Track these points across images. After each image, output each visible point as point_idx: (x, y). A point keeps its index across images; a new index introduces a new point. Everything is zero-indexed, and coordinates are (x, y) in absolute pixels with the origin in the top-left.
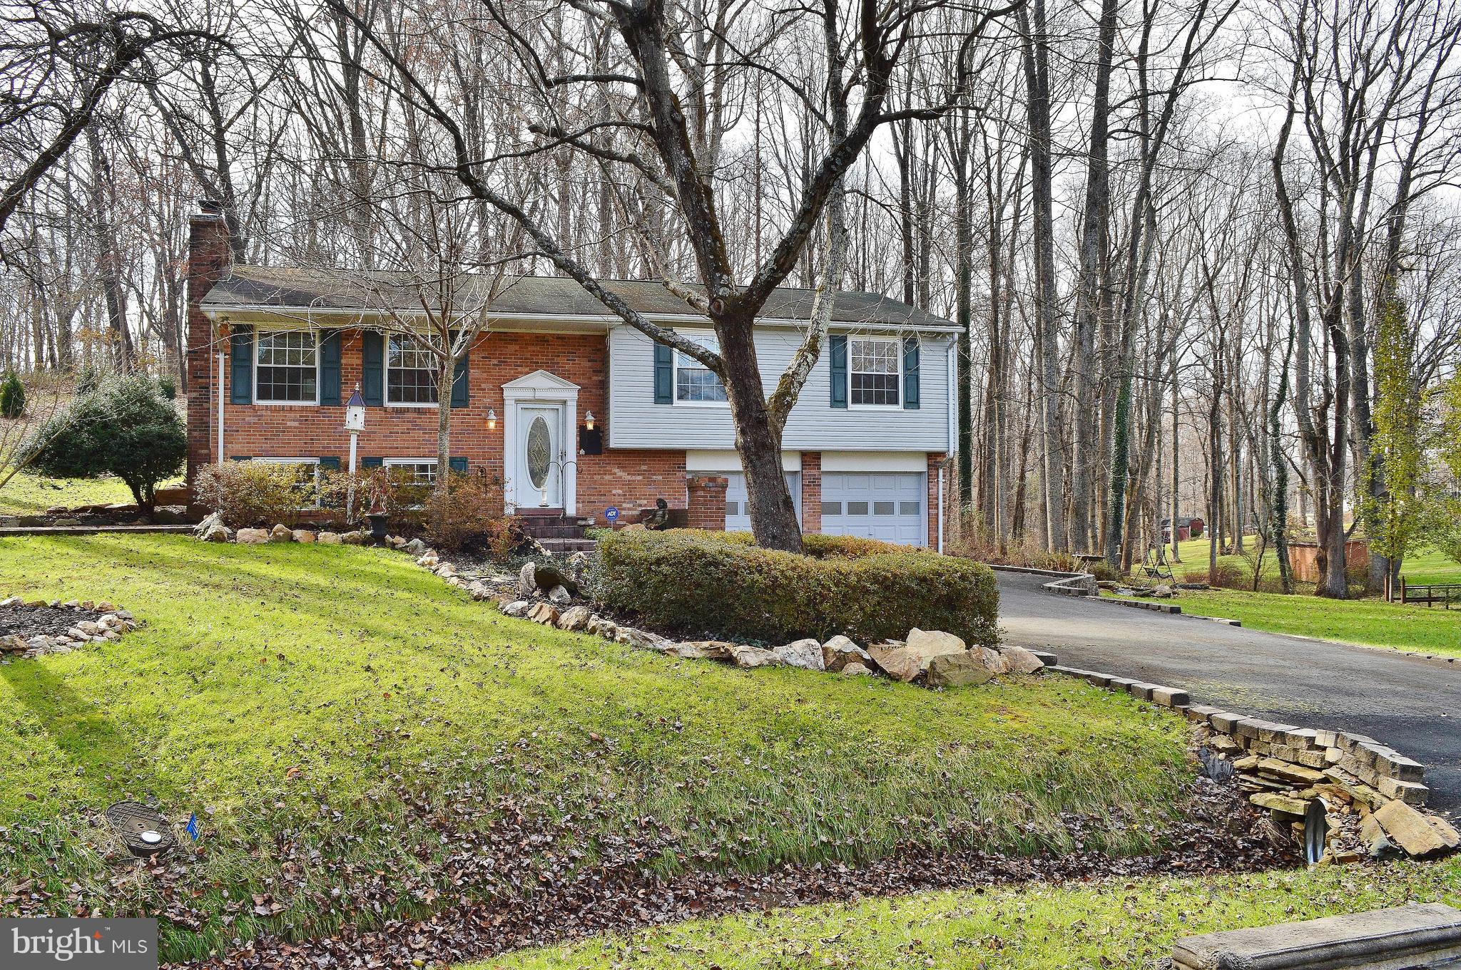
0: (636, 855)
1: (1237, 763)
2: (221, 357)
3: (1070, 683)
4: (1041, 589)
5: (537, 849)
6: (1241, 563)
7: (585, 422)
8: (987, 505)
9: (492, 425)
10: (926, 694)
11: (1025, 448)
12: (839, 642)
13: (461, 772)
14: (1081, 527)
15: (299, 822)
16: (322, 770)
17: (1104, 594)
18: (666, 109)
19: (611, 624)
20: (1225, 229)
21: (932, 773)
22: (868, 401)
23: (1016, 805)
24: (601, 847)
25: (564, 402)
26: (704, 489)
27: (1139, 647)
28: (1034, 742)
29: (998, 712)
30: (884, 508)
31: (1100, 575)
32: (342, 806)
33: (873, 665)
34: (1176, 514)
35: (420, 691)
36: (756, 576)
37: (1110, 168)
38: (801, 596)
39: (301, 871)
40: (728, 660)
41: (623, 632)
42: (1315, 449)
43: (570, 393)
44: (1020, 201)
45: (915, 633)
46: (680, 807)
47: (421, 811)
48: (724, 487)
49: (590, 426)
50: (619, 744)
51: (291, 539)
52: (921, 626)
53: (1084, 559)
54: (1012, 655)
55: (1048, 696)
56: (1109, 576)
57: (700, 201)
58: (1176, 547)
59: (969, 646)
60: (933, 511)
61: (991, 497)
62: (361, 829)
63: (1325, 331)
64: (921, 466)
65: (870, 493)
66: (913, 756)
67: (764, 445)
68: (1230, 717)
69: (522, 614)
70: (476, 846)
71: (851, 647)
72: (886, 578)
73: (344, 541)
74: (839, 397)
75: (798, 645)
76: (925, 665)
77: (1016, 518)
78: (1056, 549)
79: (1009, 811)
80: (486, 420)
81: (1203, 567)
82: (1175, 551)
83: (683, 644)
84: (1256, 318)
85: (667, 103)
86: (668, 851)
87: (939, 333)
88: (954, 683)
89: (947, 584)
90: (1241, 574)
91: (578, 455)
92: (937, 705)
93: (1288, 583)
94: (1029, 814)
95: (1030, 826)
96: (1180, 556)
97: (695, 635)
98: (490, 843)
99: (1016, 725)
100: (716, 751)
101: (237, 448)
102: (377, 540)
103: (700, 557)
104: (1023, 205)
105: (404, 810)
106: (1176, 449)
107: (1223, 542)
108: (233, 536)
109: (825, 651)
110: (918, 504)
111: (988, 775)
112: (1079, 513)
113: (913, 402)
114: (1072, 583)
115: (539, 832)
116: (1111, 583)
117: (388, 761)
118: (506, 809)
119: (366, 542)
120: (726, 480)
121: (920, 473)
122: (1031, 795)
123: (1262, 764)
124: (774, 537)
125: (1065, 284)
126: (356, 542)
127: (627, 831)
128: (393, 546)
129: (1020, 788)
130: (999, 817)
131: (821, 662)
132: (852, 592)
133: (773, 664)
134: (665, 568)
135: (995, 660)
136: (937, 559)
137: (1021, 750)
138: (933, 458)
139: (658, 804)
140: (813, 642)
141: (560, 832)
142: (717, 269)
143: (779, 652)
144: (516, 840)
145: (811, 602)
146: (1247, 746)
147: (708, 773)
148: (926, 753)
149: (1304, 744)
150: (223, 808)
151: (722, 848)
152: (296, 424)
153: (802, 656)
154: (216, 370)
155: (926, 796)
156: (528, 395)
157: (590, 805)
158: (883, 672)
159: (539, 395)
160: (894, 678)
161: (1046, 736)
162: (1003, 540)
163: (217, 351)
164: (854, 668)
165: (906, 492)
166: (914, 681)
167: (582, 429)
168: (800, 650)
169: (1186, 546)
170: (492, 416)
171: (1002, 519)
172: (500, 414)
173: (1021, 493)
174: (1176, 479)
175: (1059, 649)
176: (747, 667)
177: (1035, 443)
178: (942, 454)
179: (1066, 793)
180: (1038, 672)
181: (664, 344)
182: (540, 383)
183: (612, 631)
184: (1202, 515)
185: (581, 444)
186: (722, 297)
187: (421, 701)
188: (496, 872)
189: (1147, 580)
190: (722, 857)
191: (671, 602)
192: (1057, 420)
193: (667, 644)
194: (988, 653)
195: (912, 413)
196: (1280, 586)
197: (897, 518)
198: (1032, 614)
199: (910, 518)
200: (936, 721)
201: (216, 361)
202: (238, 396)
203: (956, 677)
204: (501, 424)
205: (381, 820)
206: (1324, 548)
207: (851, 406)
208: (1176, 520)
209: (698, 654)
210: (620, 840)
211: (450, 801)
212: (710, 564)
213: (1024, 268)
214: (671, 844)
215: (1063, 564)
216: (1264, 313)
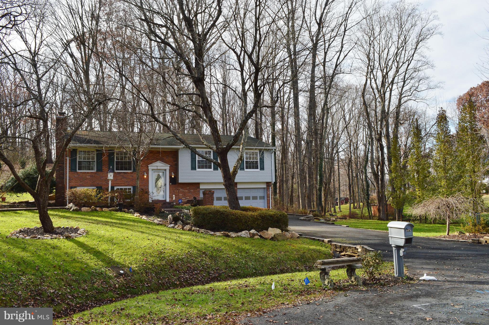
0: (217, 275)
1: (341, 254)
2: (68, 158)
3: (305, 239)
4: (298, 219)
5: (196, 274)
6: (357, 211)
7: (172, 175)
8: (282, 196)
9: (145, 177)
10: (273, 242)
11: (293, 178)
12: (253, 231)
13: (178, 259)
14: (309, 202)
15: (149, 269)
16: (151, 259)
17: (316, 220)
18: (205, 102)
19: (198, 229)
20: (351, 111)
21: (276, 258)
22: (250, 168)
23: (294, 264)
24: (209, 273)
25: (165, 170)
26: (208, 194)
27: (322, 232)
28: (298, 251)
29: (290, 245)
30: (255, 198)
31: (315, 215)
32: (157, 266)
33: (261, 236)
34: (340, 196)
35: (164, 243)
36: (233, 216)
37: (316, 95)
38: (243, 221)
39: (152, 278)
40: (228, 236)
41: (202, 230)
42: (376, 177)
43: (167, 167)
44: (290, 102)
45: (270, 229)
46: (224, 266)
47: (172, 267)
48: (213, 193)
49: (173, 177)
50: (209, 253)
51: (96, 210)
52: (272, 227)
53: (311, 211)
54: (292, 234)
55: (301, 242)
56: (318, 216)
57: (214, 124)
58: (340, 207)
59: (282, 232)
60: (268, 199)
61: (283, 193)
62: (161, 270)
63: (378, 143)
64: (265, 186)
65: (251, 194)
66: (272, 254)
67: (231, 184)
68: (340, 244)
69: (173, 227)
70: (184, 274)
71: (256, 232)
72: (263, 216)
73: (110, 210)
74: (242, 167)
75: (243, 232)
76: (273, 236)
77: (290, 199)
78: (302, 208)
79: (293, 265)
80: (144, 175)
81: (347, 213)
82: (340, 208)
83: (216, 233)
84: (362, 135)
85: (206, 100)
86: (223, 274)
87: (269, 149)
88: (279, 239)
89: (277, 217)
90: (358, 214)
91: (170, 185)
92: (276, 244)
93: (371, 217)
94: (297, 266)
95: (297, 268)
96: (341, 210)
97: (218, 231)
98: (187, 273)
99: (293, 248)
100: (230, 254)
101: (73, 184)
102: (120, 210)
103: (219, 212)
104: (290, 103)
105: (169, 267)
106: (339, 176)
107: (354, 205)
108: (80, 210)
109: (250, 233)
110: (264, 197)
111: (288, 258)
112: (309, 198)
113: (262, 168)
114: (307, 218)
115: (196, 271)
116: (318, 218)
117: (163, 257)
118: (189, 266)
119: (117, 211)
120: (214, 192)
121: (264, 188)
122: (297, 262)
123: (346, 253)
124: (234, 207)
125: (304, 126)
126: (114, 210)
127: (214, 271)
128: (124, 211)
129: (295, 260)
130: (291, 266)
131: (249, 236)
132: (255, 219)
133: (238, 236)
134: (211, 215)
135: (288, 235)
136: (272, 211)
137: (295, 253)
138: (268, 184)
139: (219, 265)
140: (247, 231)
141: (201, 271)
142: (218, 141)
143: (239, 234)
144: (192, 272)
145: (246, 222)
146: (343, 250)
147: (229, 258)
148: (274, 254)
149: (354, 248)
150: (134, 266)
151: (234, 273)
152: (89, 177)
153: (245, 234)
154: (66, 162)
155: (275, 262)
156: (156, 168)
157: (205, 266)
158: (263, 238)
159: (159, 168)
160: (266, 239)
161: (300, 250)
162: (287, 205)
163: (67, 157)
164: (256, 237)
165: (261, 193)
166: (270, 239)
167: (170, 177)
168: (244, 233)
169: (343, 206)
170: (146, 174)
171: (286, 199)
172: (148, 174)
173: (292, 192)
174: (339, 186)
175: (303, 233)
176: (232, 237)
177: (296, 176)
178: (270, 182)
179: (305, 261)
180: (298, 237)
181: (194, 153)
182: (159, 165)
183: (199, 230)
184: (348, 197)
185: (170, 182)
186: (220, 148)
187: (164, 245)
188: (189, 278)
189: (329, 217)
190: (234, 275)
191: (212, 223)
192: (302, 170)
193: (212, 233)
194: (287, 233)
195: (262, 171)
196: (368, 218)
197: (258, 201)
198: (296, 225)
199: (262, 201)
200: (276, 247)
201: (66, 159)
202: (73, 169)
203: (280, 238)
204: (148, 176)
205: (165, 269)
206: (379, 206)
207: (245, 170)
208: (340, 198)
209: (221, 235)
210: (213, 272)
211: (177, 265)
212: (221, 214)
213: (291, 121)
214: (223, 273)
215: (305, 213)
216: (364, 133)
